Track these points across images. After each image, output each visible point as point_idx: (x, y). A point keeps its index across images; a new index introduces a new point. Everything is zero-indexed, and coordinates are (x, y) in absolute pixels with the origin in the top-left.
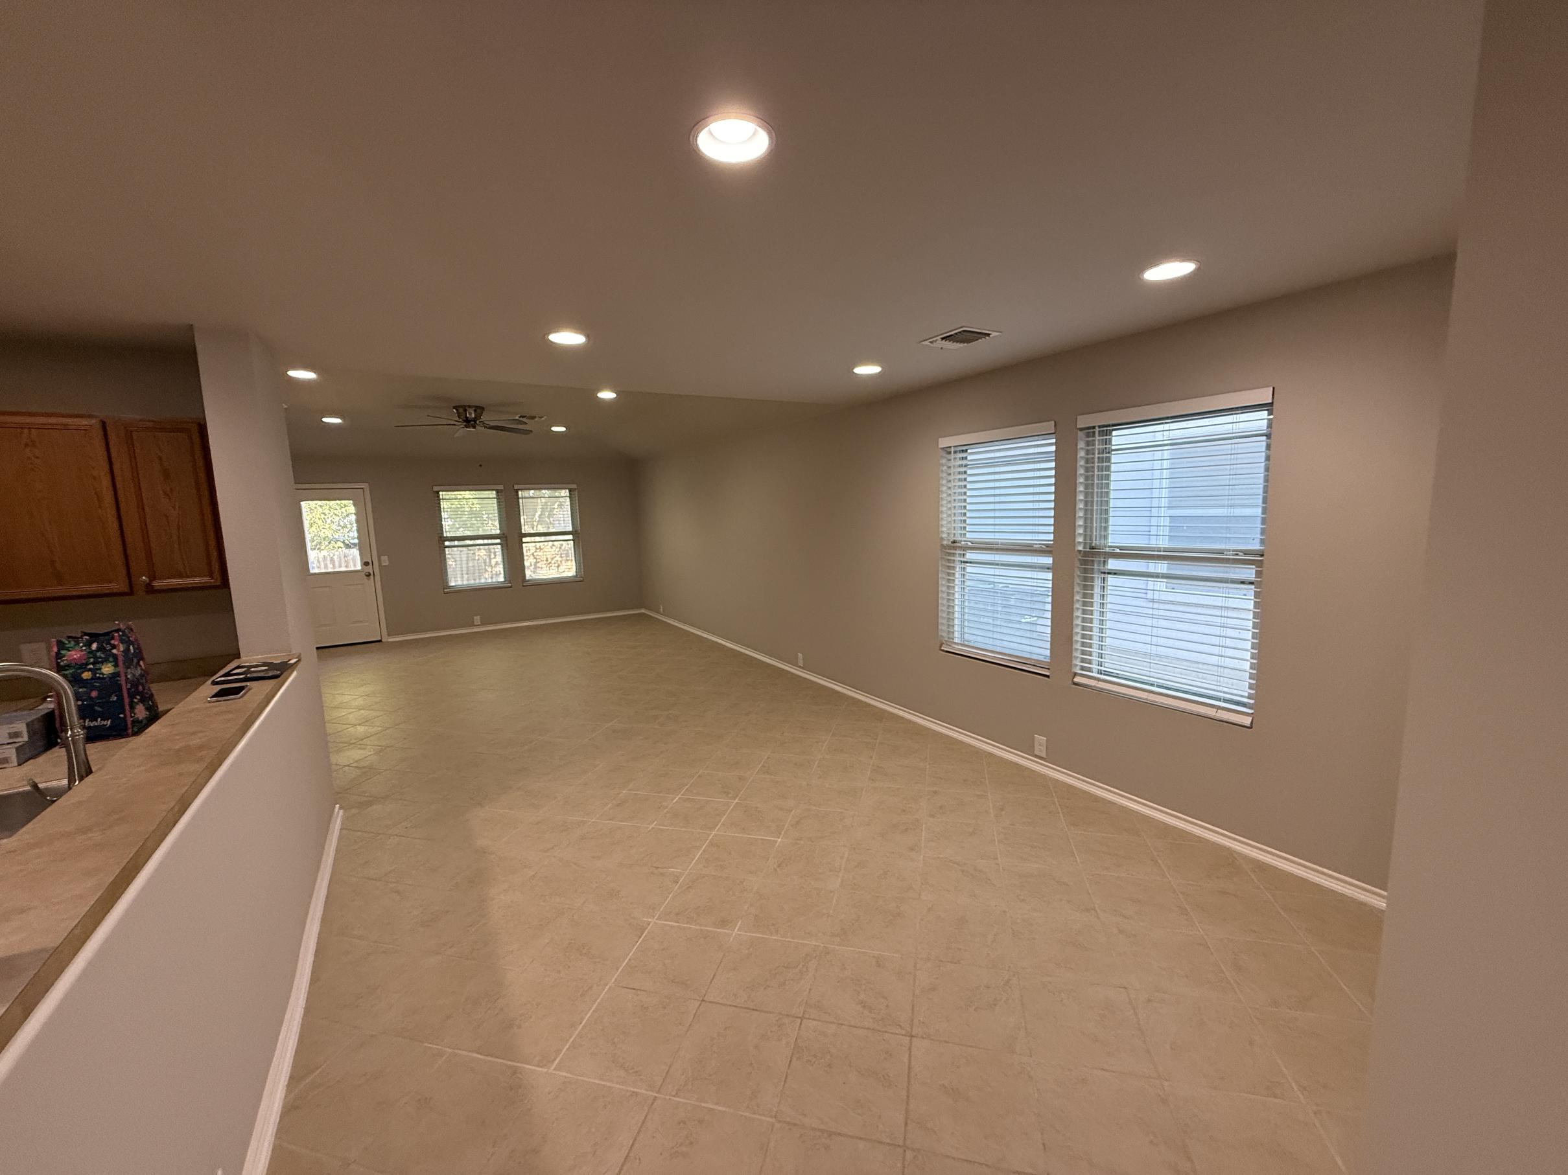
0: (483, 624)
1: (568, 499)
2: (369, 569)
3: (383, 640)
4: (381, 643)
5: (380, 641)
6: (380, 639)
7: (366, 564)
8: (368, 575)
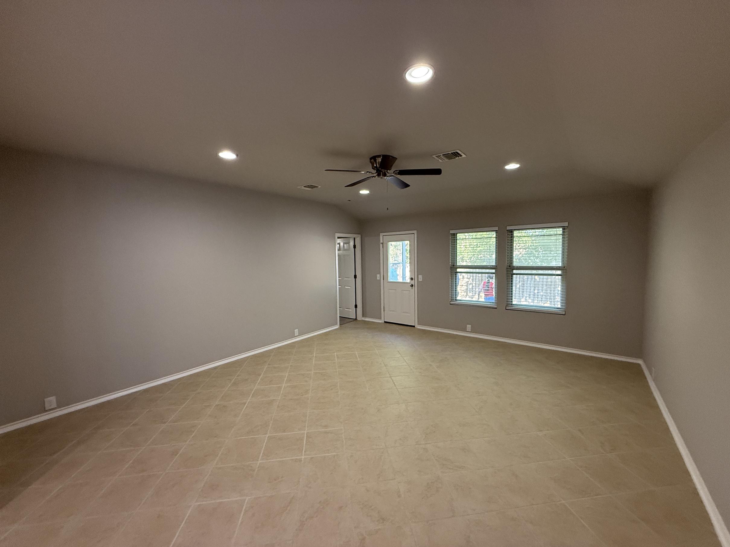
0: (472, 331)
1: (561, 237)
2: (413, 282)
3: (415, 327)
4: (414, 328)
5: (414, 326)
6: (414, 325)
7: (412, 279)
8: (412, 286)
